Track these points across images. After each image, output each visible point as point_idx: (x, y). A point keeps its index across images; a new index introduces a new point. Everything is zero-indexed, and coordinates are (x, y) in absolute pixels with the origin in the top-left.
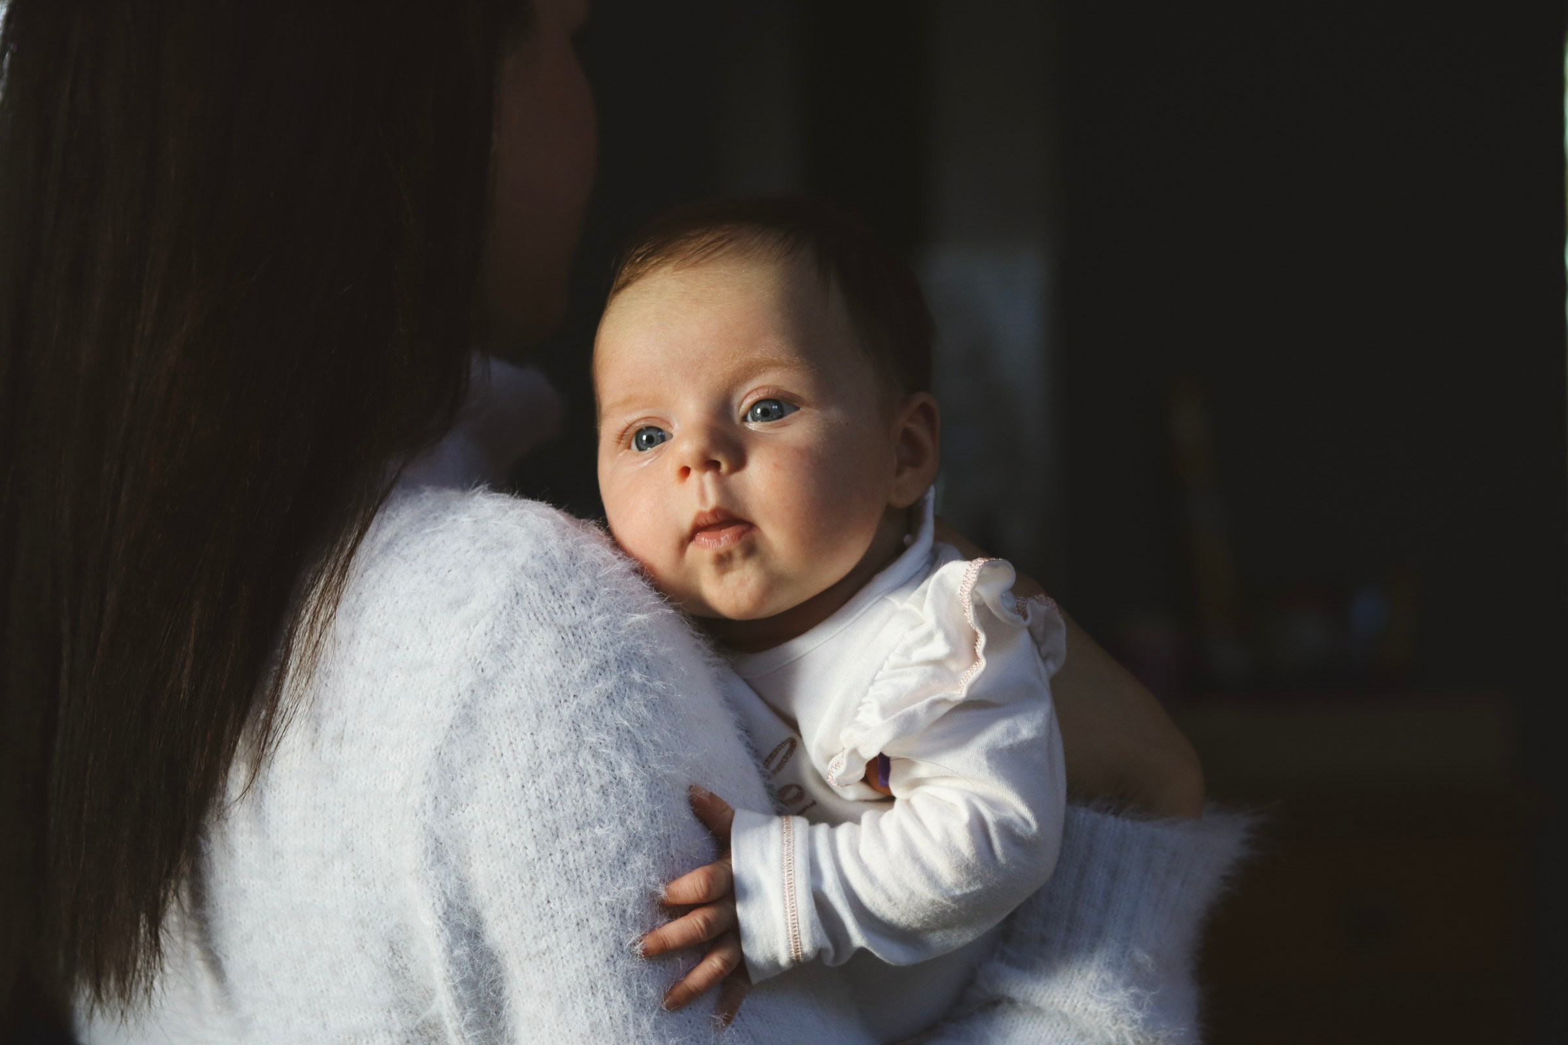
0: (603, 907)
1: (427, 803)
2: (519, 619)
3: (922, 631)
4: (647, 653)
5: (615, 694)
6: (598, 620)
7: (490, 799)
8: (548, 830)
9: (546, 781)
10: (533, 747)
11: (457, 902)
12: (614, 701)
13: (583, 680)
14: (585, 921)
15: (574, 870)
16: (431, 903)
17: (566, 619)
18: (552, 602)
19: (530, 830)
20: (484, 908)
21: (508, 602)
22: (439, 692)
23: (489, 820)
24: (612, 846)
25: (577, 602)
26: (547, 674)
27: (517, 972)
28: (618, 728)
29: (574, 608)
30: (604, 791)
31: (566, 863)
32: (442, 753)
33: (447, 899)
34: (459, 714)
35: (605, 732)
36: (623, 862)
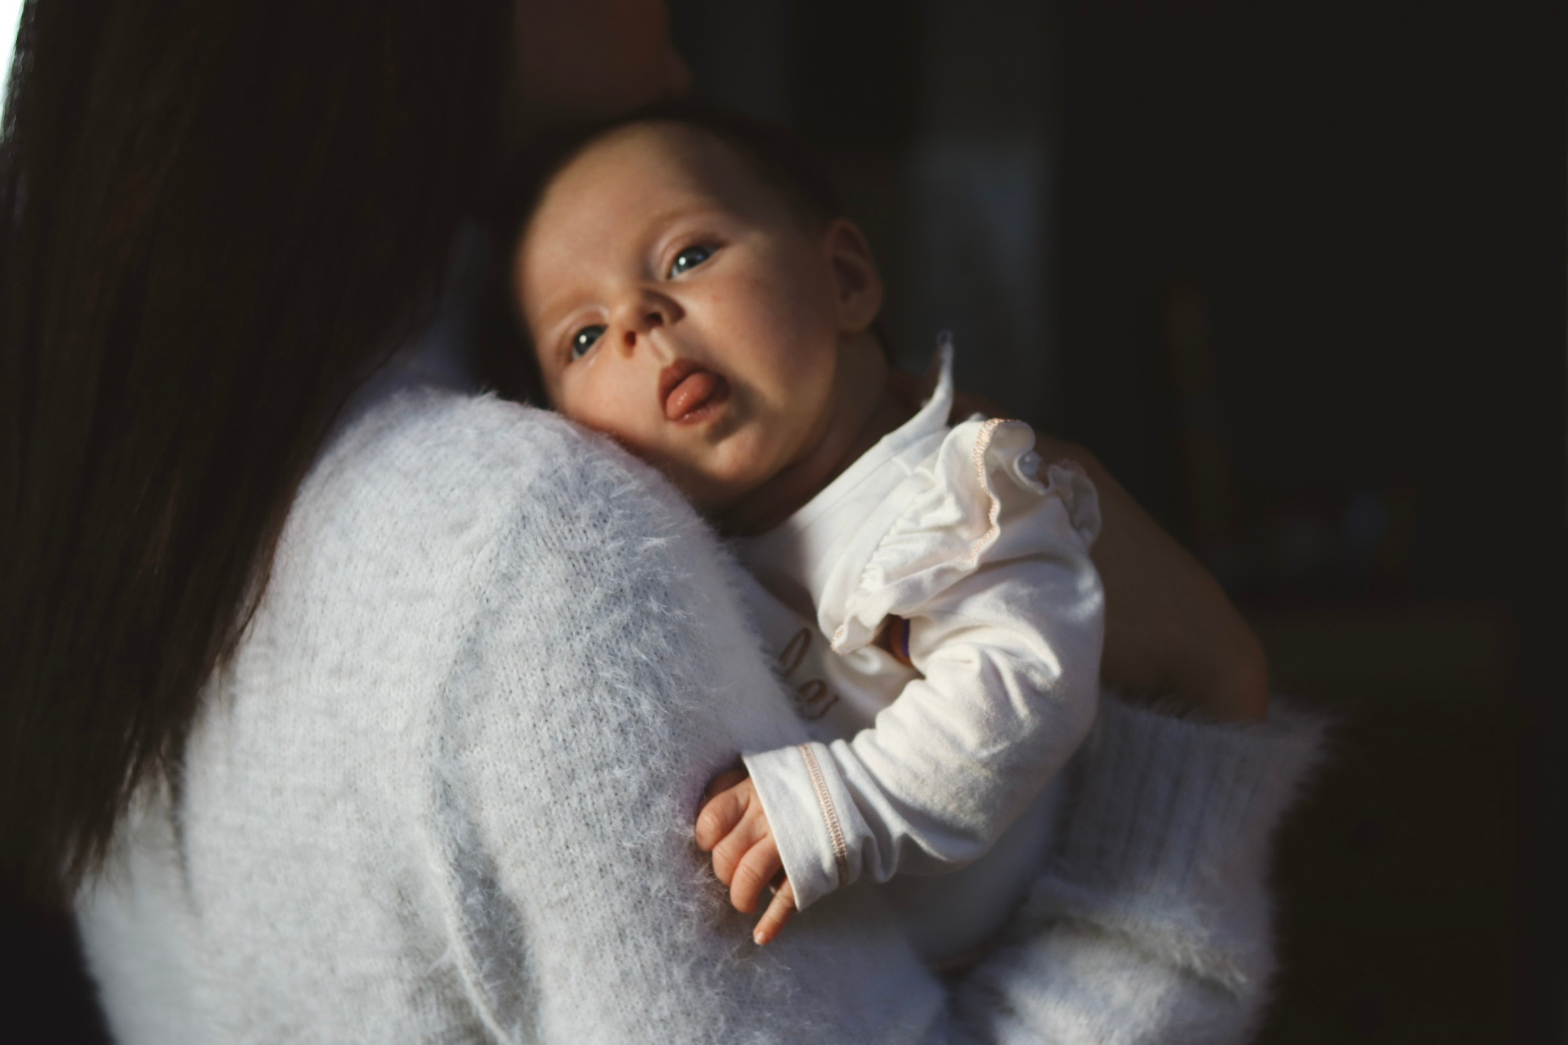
0: (627, 852)
1: (433, 743)
2: (526, 545)
3: (931, 496)
4: (664, 579)
5: (631, 625)
6: (611, 546)
7: (499, 739)
8: (564, 772)
9: (559, 720)
10: (544, 684)
11: (467, 848)
12: (630, 632)
13: (596, 611)
14: (608, 867)
15: (593, 814)
16: (441, 848)
17: (576, 545)
18: (562, 526)
19: (543, 771)
20: (498, 854)
21: (514, 526)
22: (442, 624)
23: (499, 760)
24: (634, 789)
25: (588, 525)
26: (557, 604)
27: (538, 920)
28: (635, 663)
29: (585, 532)
30: (622, 730)
31: (584, 806)
32: (447, 690)
33: (458, 845)
34: (464, 648)
35: (622, 666)
36: (645, 803)
